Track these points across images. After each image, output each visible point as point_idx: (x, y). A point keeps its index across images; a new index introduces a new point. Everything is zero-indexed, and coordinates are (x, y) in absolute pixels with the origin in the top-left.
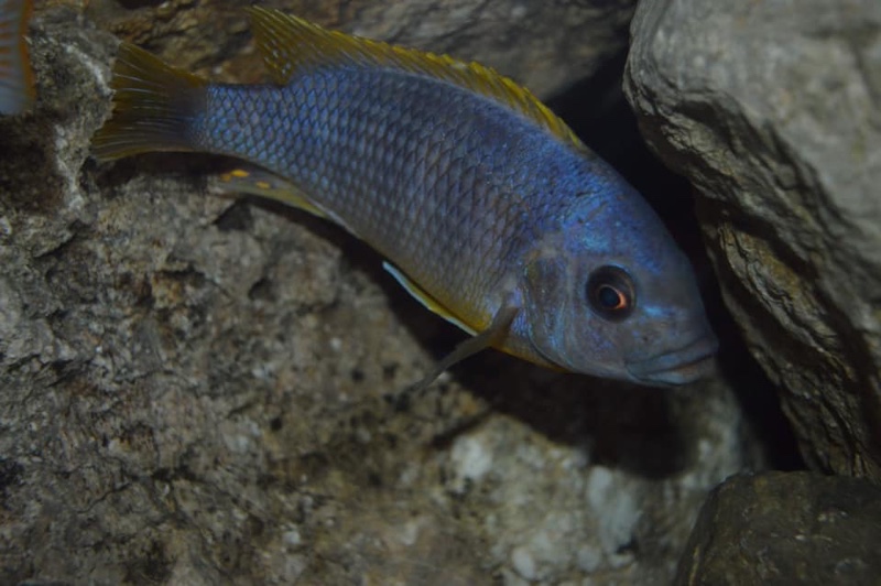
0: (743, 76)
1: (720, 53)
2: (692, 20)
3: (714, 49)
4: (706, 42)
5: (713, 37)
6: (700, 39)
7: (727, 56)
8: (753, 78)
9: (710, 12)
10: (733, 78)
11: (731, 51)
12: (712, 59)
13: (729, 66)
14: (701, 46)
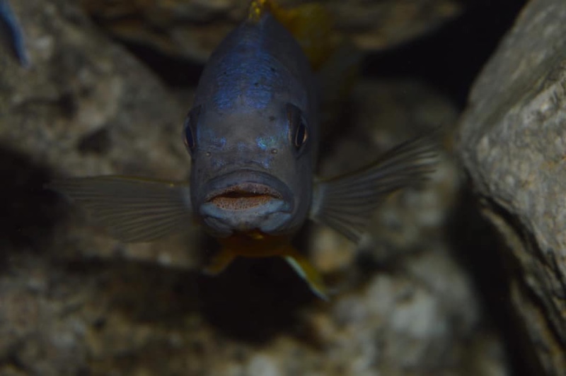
0: (540, 208)
1: (527, 182)
2: (511, 145)
3: (524, 177)
4: (519, 168)
5: (525, 166)
6: (516, 162)
7: (532, 187)
8: (547, 213)
9: (527, 146)
10: (533, 206)
11: (536, 184)
12: (520, 184)
13: (532, 195)
14: (514, 169)
